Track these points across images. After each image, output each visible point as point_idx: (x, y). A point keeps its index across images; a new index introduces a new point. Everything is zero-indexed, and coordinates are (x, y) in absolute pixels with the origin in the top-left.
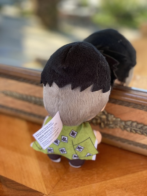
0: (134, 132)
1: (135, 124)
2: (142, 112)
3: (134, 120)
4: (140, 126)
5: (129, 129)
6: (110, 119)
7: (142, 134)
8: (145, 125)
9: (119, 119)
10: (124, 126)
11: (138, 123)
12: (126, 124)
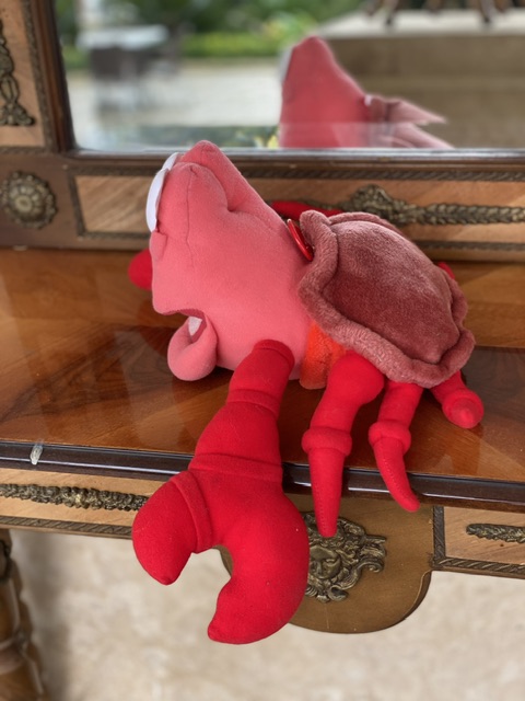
0: (443, 221)
1: (442, 208)
2: (453, 184)
3: (439, 201)
4: (452, 208)
5: (434, 219)
6: (397, 208)
7: (458, 222)
8: (458, 206)
9: (413, 206)
10: (424, 216)
11: (447, 205)
12: (427, 212)
